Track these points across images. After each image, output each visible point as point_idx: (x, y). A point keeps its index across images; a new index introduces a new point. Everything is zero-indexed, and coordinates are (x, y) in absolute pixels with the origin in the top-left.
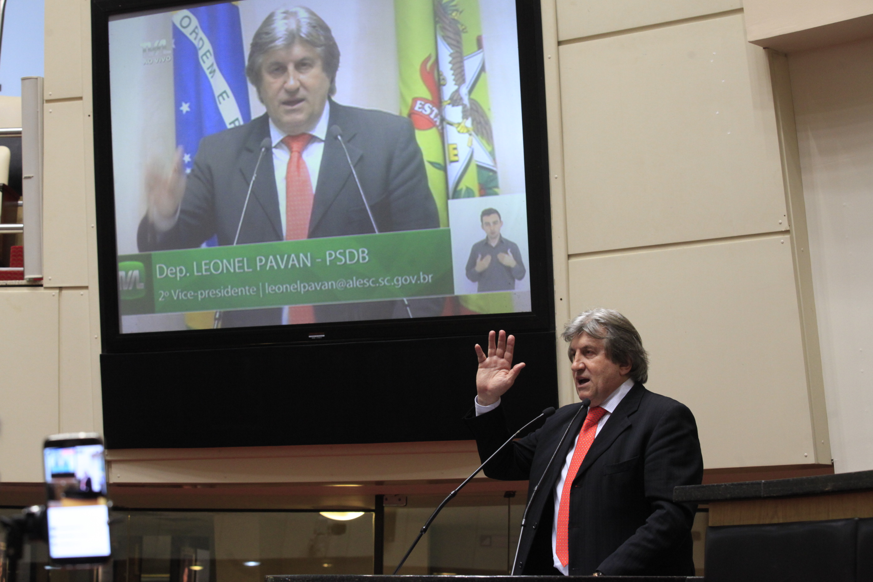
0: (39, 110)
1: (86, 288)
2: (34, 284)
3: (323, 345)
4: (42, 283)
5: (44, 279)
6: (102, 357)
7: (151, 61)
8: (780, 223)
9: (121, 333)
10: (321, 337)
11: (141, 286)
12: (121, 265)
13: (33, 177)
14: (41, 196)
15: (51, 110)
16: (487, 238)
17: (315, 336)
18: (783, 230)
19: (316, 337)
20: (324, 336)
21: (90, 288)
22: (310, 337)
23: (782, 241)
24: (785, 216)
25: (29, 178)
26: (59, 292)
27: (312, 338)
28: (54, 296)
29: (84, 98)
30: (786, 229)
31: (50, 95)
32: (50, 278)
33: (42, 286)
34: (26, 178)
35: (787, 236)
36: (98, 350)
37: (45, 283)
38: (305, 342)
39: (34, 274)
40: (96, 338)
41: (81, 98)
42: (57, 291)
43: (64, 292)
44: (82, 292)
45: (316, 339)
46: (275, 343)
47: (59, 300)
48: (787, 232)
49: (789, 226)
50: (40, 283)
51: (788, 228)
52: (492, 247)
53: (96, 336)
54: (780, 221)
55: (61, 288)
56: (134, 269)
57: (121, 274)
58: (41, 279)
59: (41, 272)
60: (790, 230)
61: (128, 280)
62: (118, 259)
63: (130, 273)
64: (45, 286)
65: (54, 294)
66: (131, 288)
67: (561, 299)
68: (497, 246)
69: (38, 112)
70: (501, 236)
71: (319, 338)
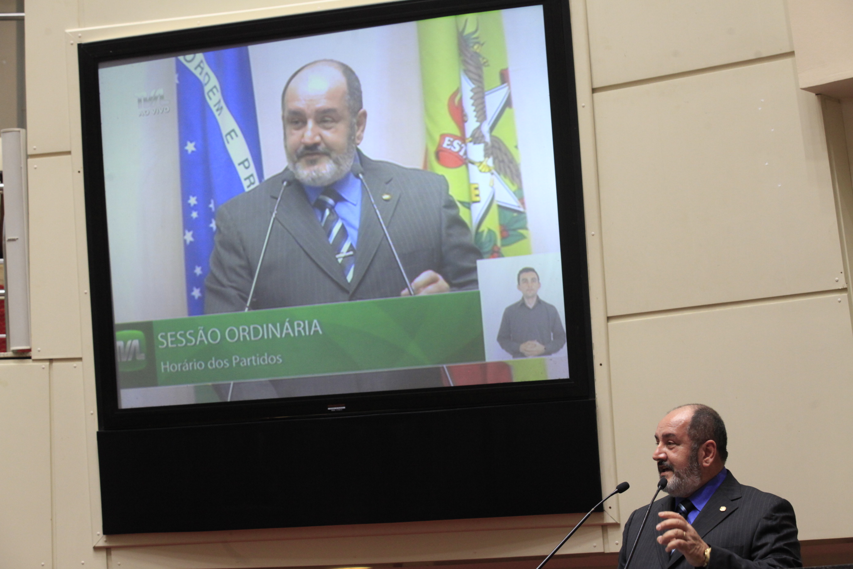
0: (22, 166)
1: (80, 359)
2: (21, 356)
3: (344, 417)
4: (30, 355)
5: (33, 350)
6: (99, 434)
7: (148, 113)
8: (837, 280)
9: (119, 408)
10: (341, 409)
11: (141, 357)
12: (118, 334)
13: (17, 239)
14: (27, 260)
15: (36, 166)
16: (523, 299)
17: (335, 408)
18: (840, 288)
19: (336, 410)
20: (344, 408)
21: (84, 359)
22: (329, 409)
23: (839, 299)
24: (841, 273)
25: (14, 240)
26: (50, 364)
27: (332, 410)
28: (43, 368)
29: (72, 152)
30: (843, 287)
31: (35, 149)
32: (39, 349)
33: (30, 358)
34: (10, 240)
35: (845, 295)
36: (94, 427)
37: (34, 355)
38: (325, 414)
39: (21, 345)
40: (92, 414)
41: (69, 153)
42: (47, 363)
43: (55, 364)
44: (75, 364)
45: (336, 411)
46: (291, 416)
47: (49, 373)
48: (844, 290)
49: (847, 283)
50: (28, 355)
51: (845, 286)
52: (529, 309)
53: (92, 412)
54: (837, 279)
55: (51, 360)
56: (133, 338)
57: (119, 344)
58: (29, 350)
59: (29, 342)
60: (848, 288)
61: (127, 349)
62: (115, 328)
63: (129, 343)
64: (33, 358)
65: (44, 366)
66: (130, 359)
67: (601, 365)
68: (534, 308)
69: (21, 168)
70: (538, 298)
71: (339, 410)
